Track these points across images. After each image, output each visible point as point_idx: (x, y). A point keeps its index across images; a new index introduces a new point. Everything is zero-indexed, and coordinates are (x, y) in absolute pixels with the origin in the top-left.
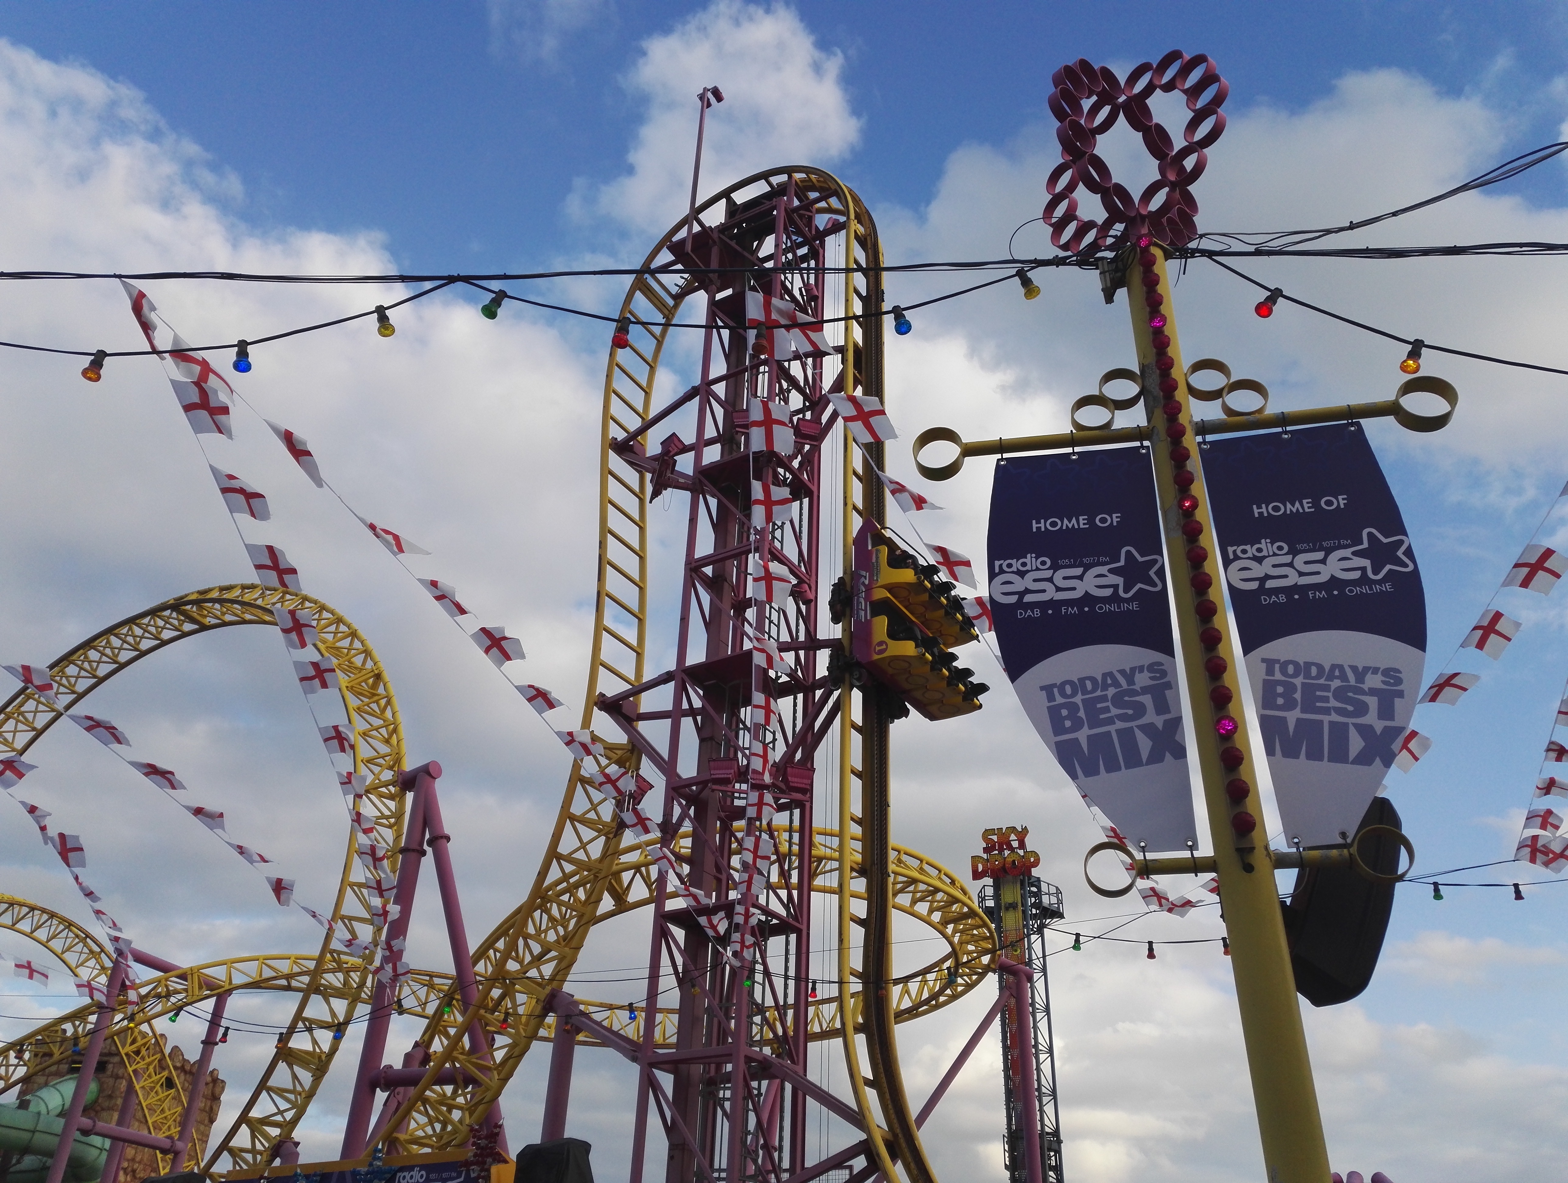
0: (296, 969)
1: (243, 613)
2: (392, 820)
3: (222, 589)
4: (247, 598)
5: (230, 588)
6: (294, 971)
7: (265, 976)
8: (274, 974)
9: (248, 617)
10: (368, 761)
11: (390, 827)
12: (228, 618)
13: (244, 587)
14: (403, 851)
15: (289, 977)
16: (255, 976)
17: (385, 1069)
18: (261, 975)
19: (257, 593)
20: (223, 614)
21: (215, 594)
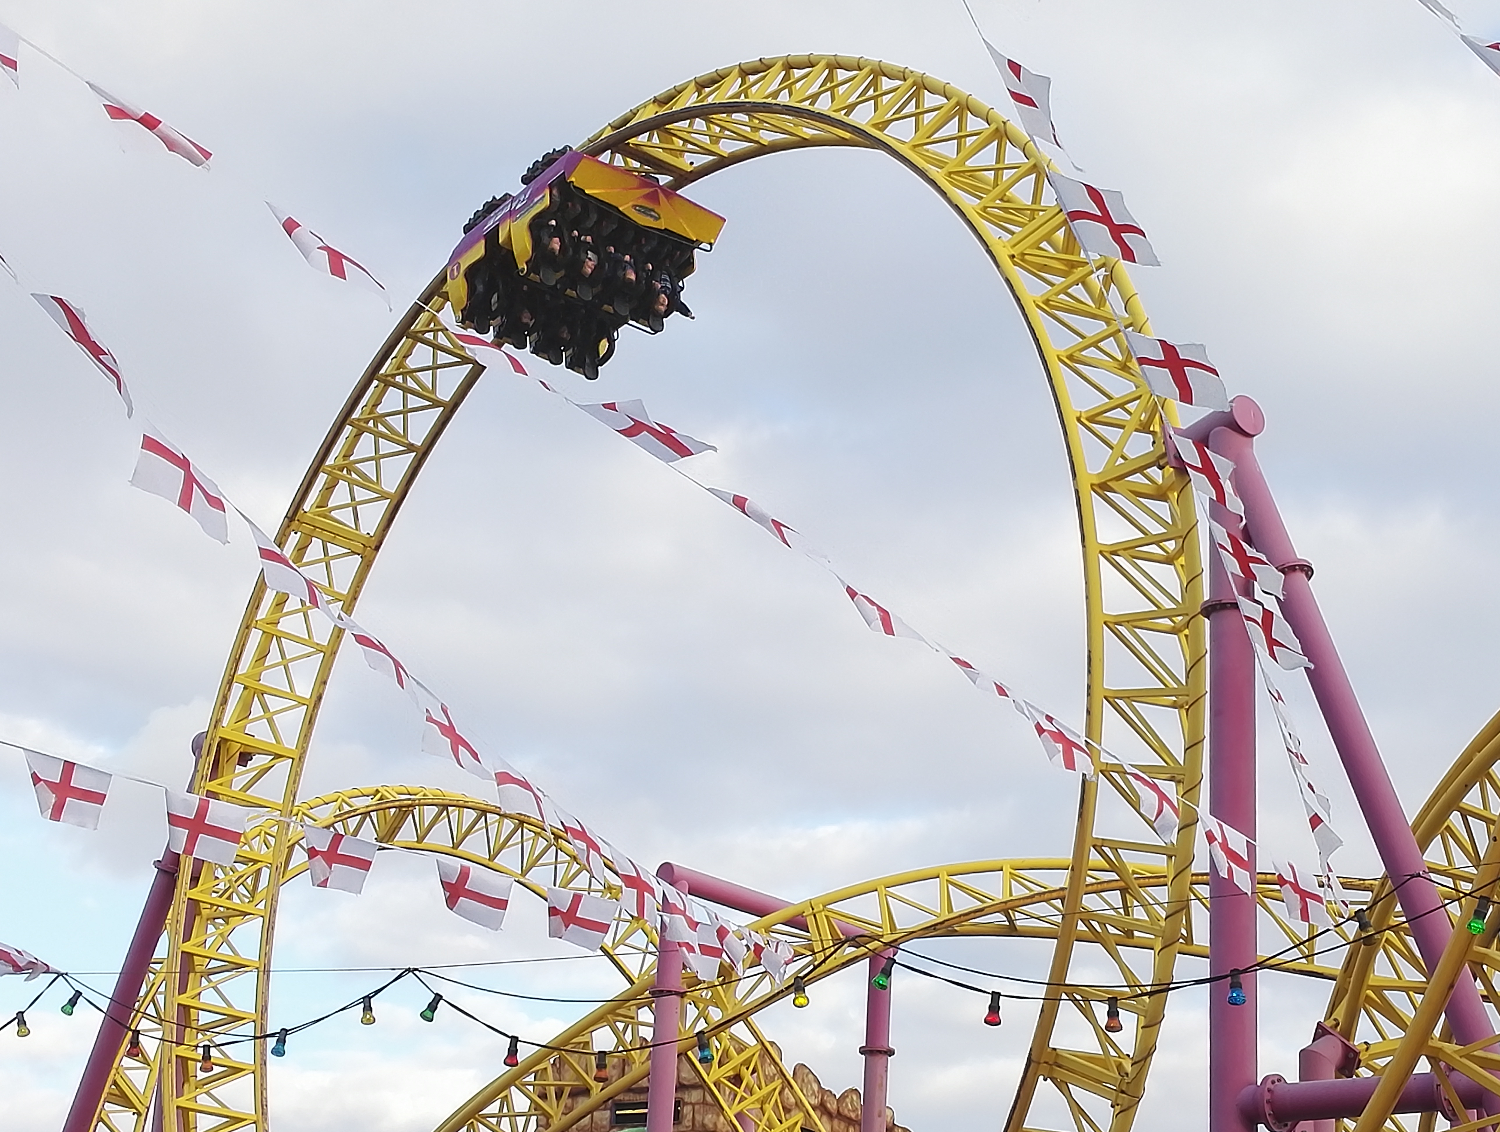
0: (1018, 891)
1: (755, 129)
2: (1171, 545)
3: (701, 85)
4: (756, 95)
5: (715, 80)
6: (1016, 895)
7: (958, 910)
8: (978, 905)
9: (767, 137)
10: (1091, 419)
11: (1169, 560)
12: (726, 148)
13: (745, 72)
14: (1208, 610)
15: (1007, 908)
16: (939, 912)
17: (1269, 1085)
18: (950, 910)
19: (775, 79)
20: (715, 139)
21: (689, 100)
